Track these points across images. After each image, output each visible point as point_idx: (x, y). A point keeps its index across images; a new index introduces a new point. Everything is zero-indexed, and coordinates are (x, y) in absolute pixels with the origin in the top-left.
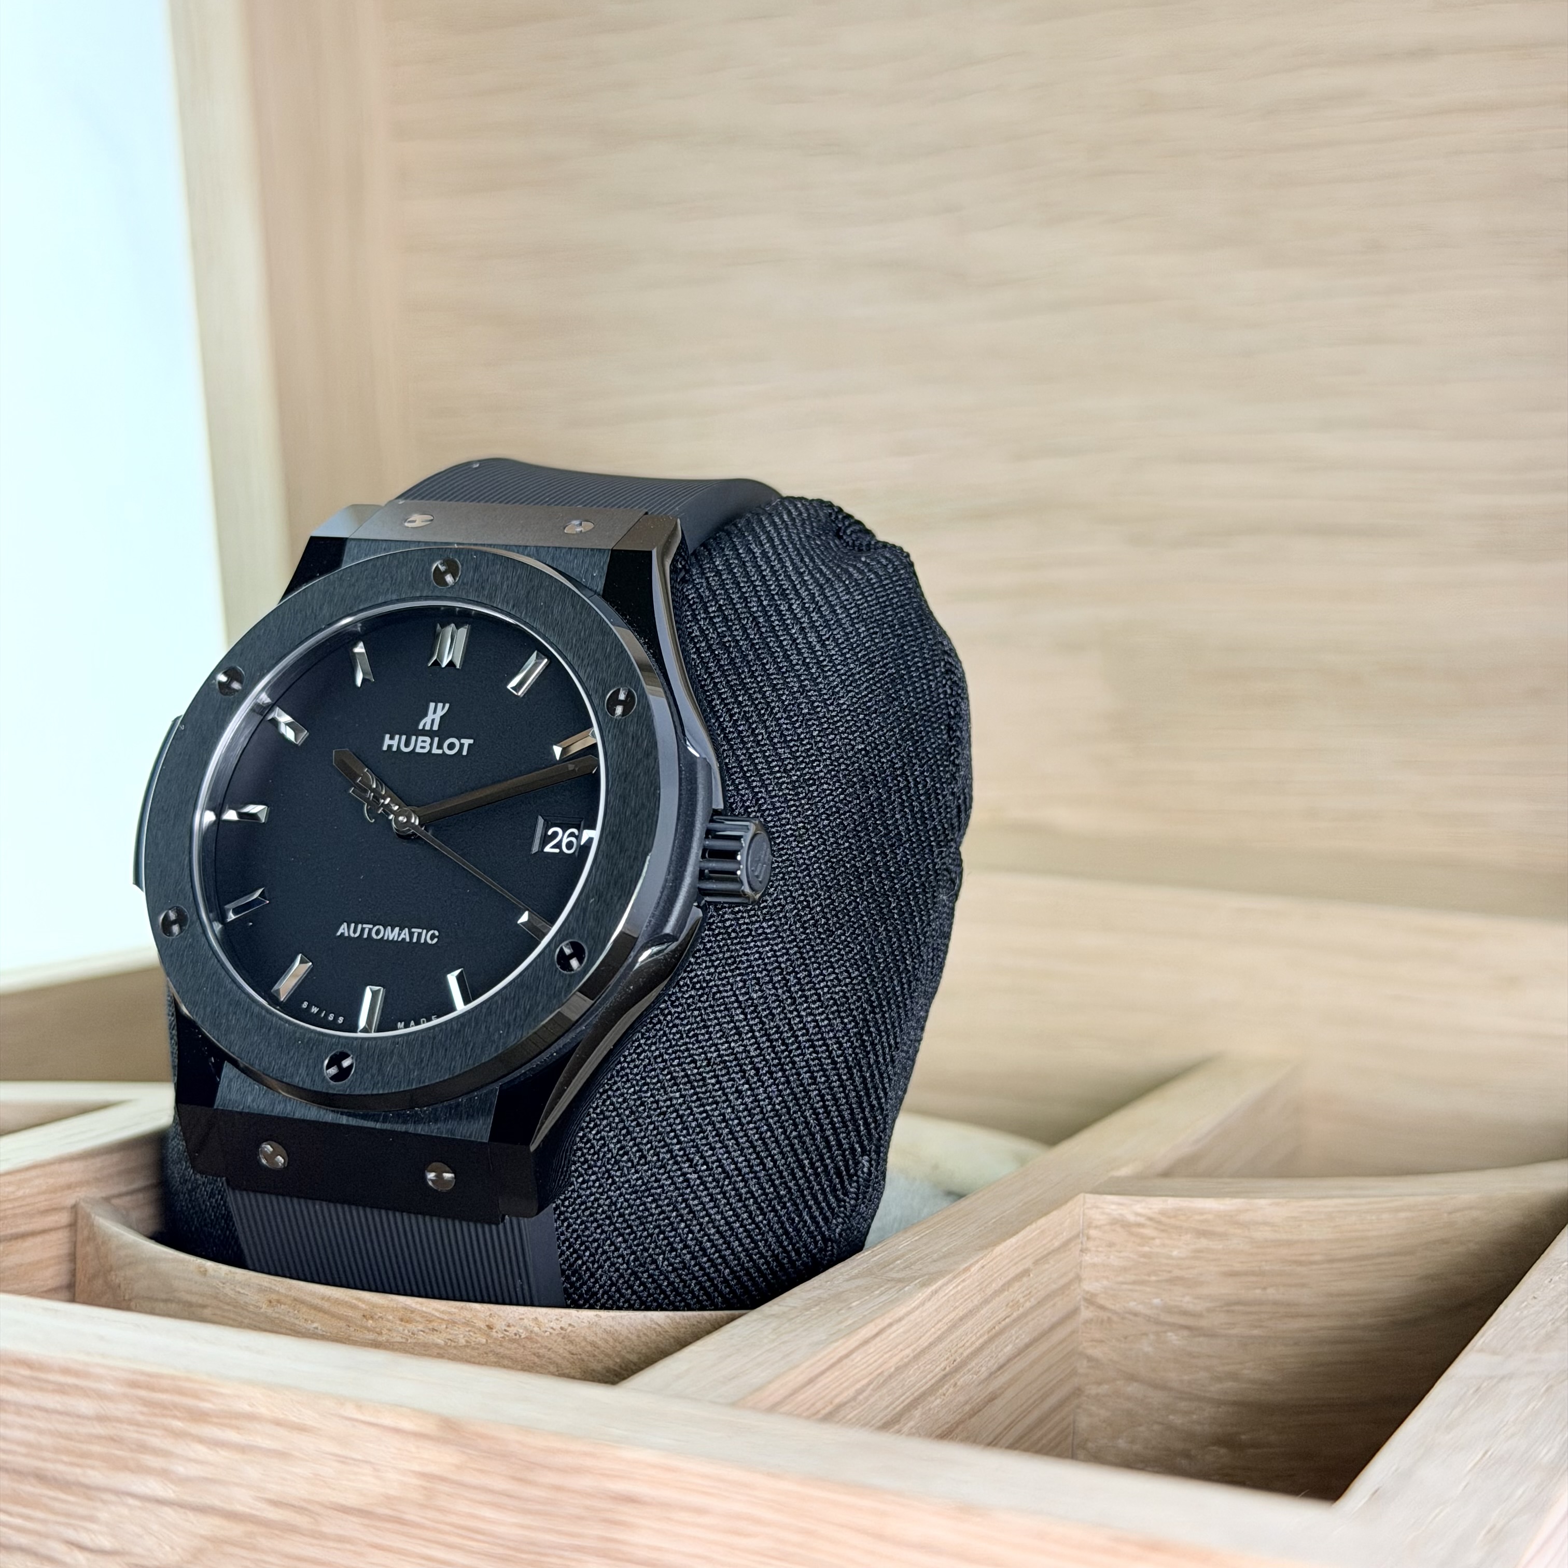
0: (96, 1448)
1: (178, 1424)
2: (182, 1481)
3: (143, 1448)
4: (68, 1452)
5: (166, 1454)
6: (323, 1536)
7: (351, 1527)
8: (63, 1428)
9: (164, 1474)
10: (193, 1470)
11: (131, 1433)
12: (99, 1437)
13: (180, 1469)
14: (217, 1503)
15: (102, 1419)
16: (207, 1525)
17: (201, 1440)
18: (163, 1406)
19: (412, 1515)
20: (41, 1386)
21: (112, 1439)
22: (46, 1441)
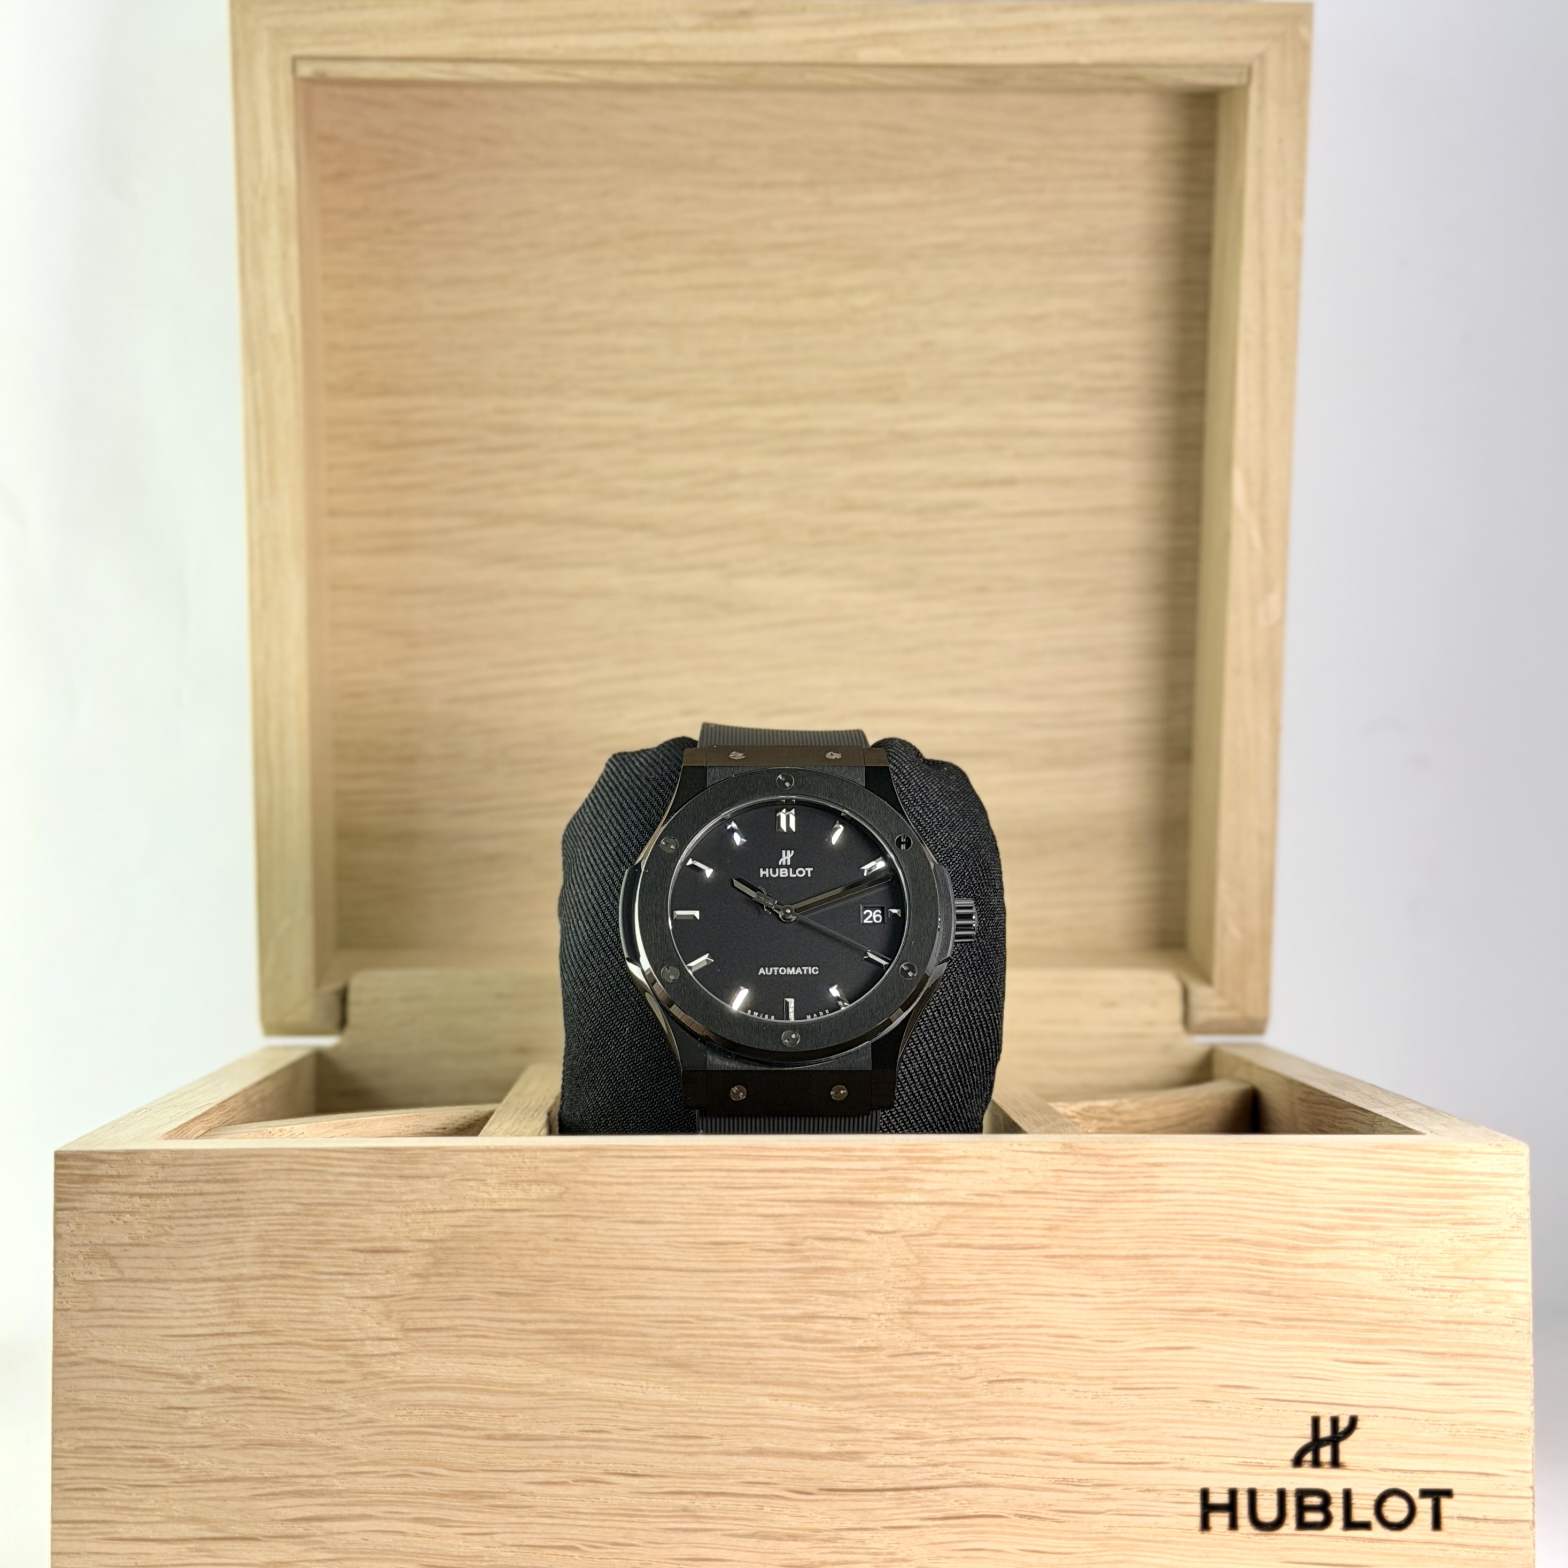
0: (882, 1184)
1: (926, 1166)
2: (931, 1192)
3: (908, 1180)
4: (866, 1188)
5: (921, 1181)
6: (1005, 1206)
7: (1020, 1199)
8: (863, 1177)
9: (920, 1190)
10: (935, 1186)
11: (901, 1174)
12: (882, 1179)
13: (928, 1186)
14: (948, 1200)
15: (884, 1170)
16: (942, 1211)
17: (938, 1171)
18: (918, 1158)
19: (1051, 1188)
20: (849, 1159)
21: (890, 1178)
22: (853, 1184)
